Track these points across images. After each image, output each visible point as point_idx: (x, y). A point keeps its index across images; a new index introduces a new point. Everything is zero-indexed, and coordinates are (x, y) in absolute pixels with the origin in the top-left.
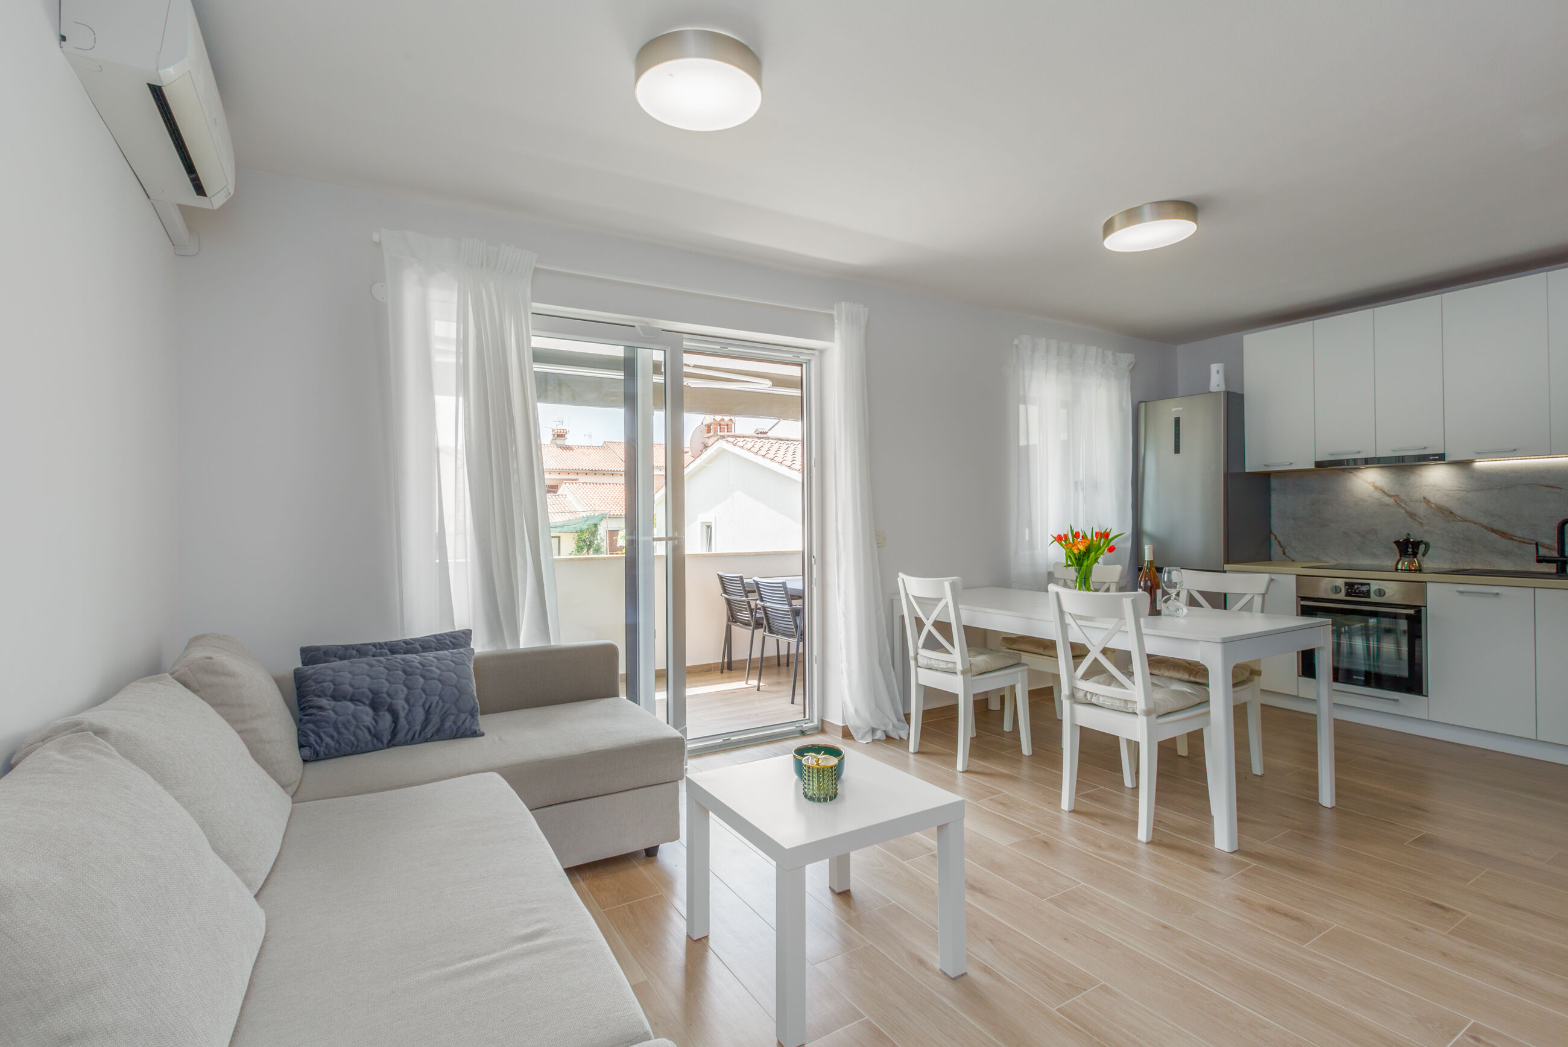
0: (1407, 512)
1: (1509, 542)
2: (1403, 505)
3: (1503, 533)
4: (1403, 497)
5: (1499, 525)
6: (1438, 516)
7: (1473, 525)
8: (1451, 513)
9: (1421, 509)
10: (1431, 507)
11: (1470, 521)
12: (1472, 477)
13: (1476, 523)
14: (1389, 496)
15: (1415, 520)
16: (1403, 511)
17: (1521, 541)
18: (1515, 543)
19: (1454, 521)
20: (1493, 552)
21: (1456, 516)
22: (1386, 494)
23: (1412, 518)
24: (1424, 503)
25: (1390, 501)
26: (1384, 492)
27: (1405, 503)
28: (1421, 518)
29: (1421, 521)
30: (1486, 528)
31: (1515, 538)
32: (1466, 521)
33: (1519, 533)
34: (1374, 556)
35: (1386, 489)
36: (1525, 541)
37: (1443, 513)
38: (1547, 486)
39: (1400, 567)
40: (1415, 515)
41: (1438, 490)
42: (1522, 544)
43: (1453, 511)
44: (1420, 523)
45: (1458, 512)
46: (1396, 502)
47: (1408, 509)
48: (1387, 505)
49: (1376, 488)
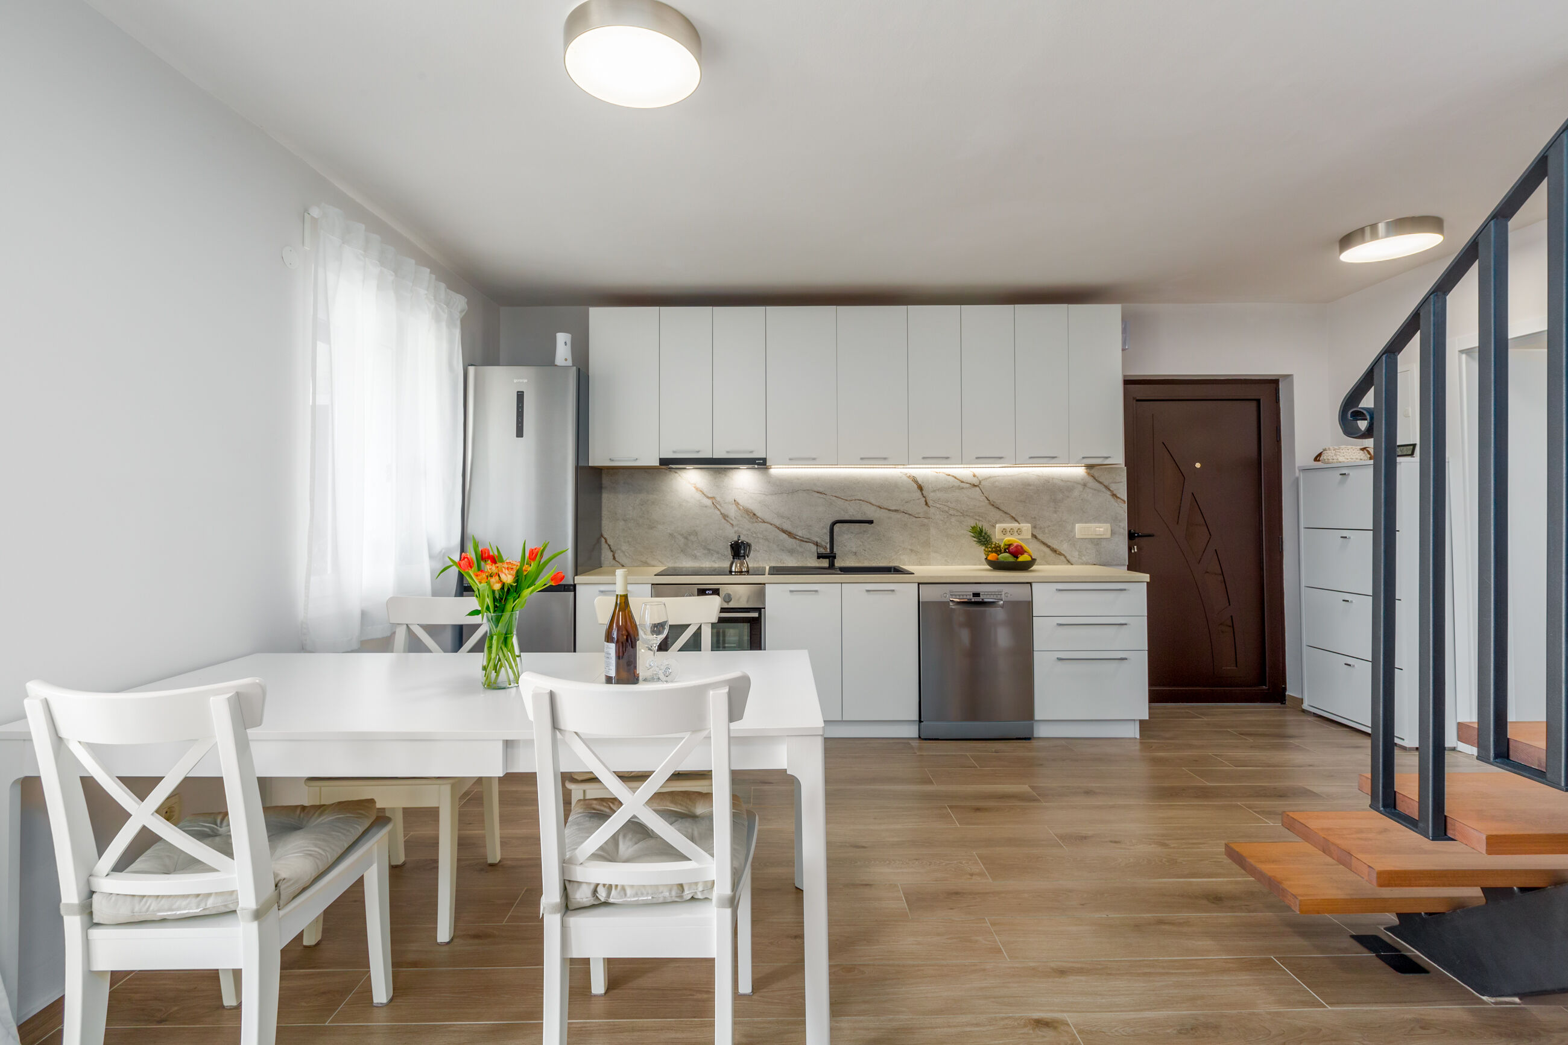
0: (721, 514)
1: (793, 541)
2: (718, 507)
3: (790, 533)
4: (718, 499)
5: (787, 526)
6: (745, 518)
7: (770, 526)
8: (754, 514)
9: (732, 511)
10: (740, 509)
11: (767, 523)
12: (769, 482)
13: (771, 525)
14: (708, 497)
15: (727, 520)
16: (718, 513)
17: (801, 540)
18: (797, 541)
19: (756, 522)
20: (783, 550)
21: (758, 517)
22: (705, 495)
23: (725, 519)
24: (734, 505)
25: (709, 502)
26: (703, 493)
27: (720, 505)
28: (732, 519)
29: (731, 522)
30: (778, 528)
31: (798, 537)
32: (764, 522)
33: (800, 533)
34: (695, 557)
35: (705, 490)
36: (804, 540)
37: (748, 515)
38: (818, 492)
39: (733, 569)
40: (728, 517)
41: (745, 493)
42: (802, 543)
43: (756, 513)
44: (731, 523)
45: (759, 514)
46: (713, 503)
47: (723, 511)
48: (706, 507)
49: (697, 489)
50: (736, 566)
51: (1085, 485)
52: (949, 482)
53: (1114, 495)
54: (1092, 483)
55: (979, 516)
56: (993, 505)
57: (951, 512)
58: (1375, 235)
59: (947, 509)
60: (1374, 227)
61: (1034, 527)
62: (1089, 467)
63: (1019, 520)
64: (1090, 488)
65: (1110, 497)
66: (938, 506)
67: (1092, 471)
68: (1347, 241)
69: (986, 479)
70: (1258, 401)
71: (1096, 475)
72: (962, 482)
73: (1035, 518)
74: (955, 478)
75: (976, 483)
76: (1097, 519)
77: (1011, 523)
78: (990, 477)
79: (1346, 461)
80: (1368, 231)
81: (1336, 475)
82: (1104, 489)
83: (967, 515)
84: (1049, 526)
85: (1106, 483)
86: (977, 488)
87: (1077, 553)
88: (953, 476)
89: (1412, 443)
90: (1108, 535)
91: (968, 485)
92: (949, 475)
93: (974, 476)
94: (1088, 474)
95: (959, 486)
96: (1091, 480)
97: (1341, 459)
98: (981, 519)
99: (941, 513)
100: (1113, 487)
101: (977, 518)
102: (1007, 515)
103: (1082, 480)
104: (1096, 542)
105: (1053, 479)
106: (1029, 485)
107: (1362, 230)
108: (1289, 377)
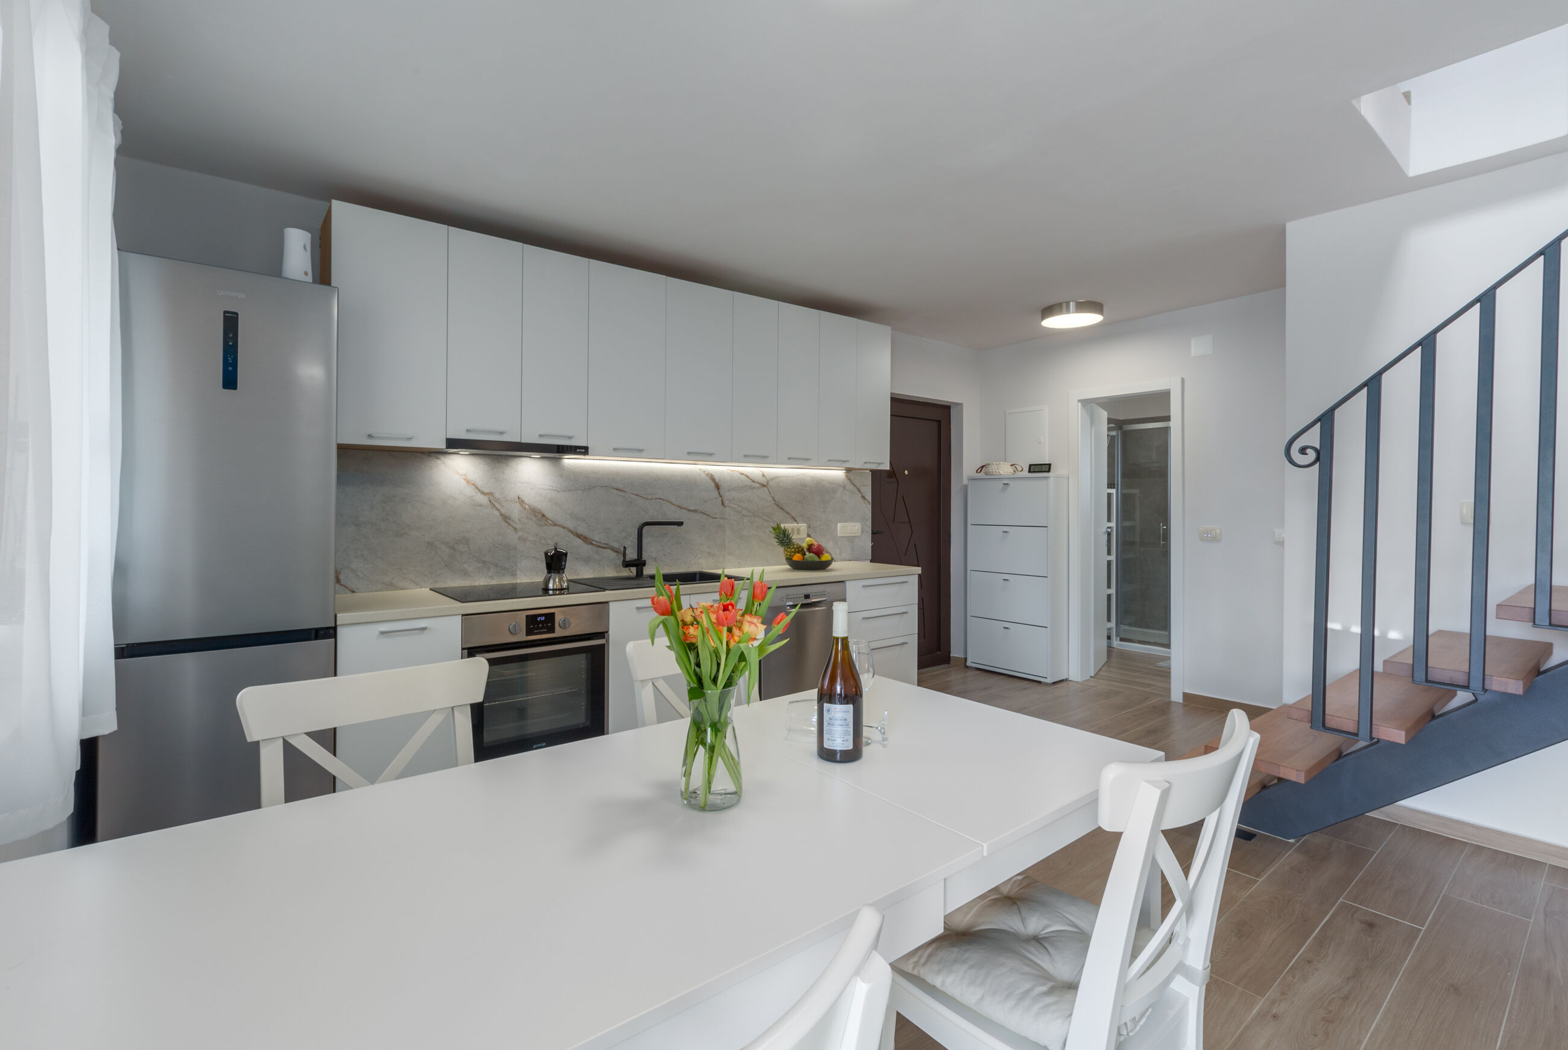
0: (501, 515)
1: (589, 547)
2: (497, 505)
3: (585, 538)
4: (497, 495)
5: (582, 530)
6: (532, 520)
7: (561, 529)
8: (543, 516)
9: (515, 512)
10: (525, 509)
11: (559, 525)
12: (562, 476)
13: (564, 528)
14: (483, 493)
15: (509, 524)
16: (497, 513)
17: (598, 546)
18: (594, 548)
19: (546, 525)
20: (577, 559)
21: (547, 519)
22: (479, 490)
23: (506, 522)
24: (518, 504)
25: (484, 500)
26: (477, 488)
27: (500, 504)
28: (516, 523)
29: (515, 526)
30: (572, 532)
31: (594, 543)
32: (555, 525)
33: (597, 538)
34: (465, 574)
35: (479, 484)
36: (602, 545)
37: (536, 516)
38: (617, 489)
39: (551, 586)
40: (509, 519)
41: (532, 489)
42: (599, 549)
43: (545, 514)
44: (513, 527)
45: (549, 515)
46: (490, 501)
47: (503, 511)
48: (480, 505)
49: (468, 482)
50: (554, 582)
51: (844, 487)
52: (742, 481)
53: (863, 497)
54: (850, 487)
55: (767, 516)
56: (778, 505)
57: (744, 512)
58: (1068, 311)
59: (740, 509)
60: (1068, 303)
61: (809, 527)
62: (848, 470)
63: (797, 520)
64: (847, 490)
65: (861, 498)
66: (733, 506)
67: (850, 475)
68: (1049, 311)
69: (773, 479)
70: (939, 422)
71: (852, 478)
72: (754, 481)
73: (809, 518)
74: (748, 477)
75: (765, 482)
76: (852, 519)
77: (792, 523)
78: (776, 478)
79: (1004, 474)
80: (1064, 305)
81: (1000, 484)
82: (857, 492)
83: (757, 516)
84: (819, 526)
85: (858, 486)
86: (766, 488)
87: (839, 551)
88: (746, 476)
89: (1047, 463)
90: (859, 534)
91: (758, 485)
92: (743, 474)
93: (763, 476)
94: (847, 477)
95: (751, 486)
96: (848, 483)
97: (1002, 472)
98: (768, 519)
99: (736, 513)
100: (863, 489)
101: (765, 518)
102: (789, 516)
103: (843, 482)
104: (851, 539)
105: (822, 480)
106: (806, 486)
107: (1060, 305)
108: (959, 405)
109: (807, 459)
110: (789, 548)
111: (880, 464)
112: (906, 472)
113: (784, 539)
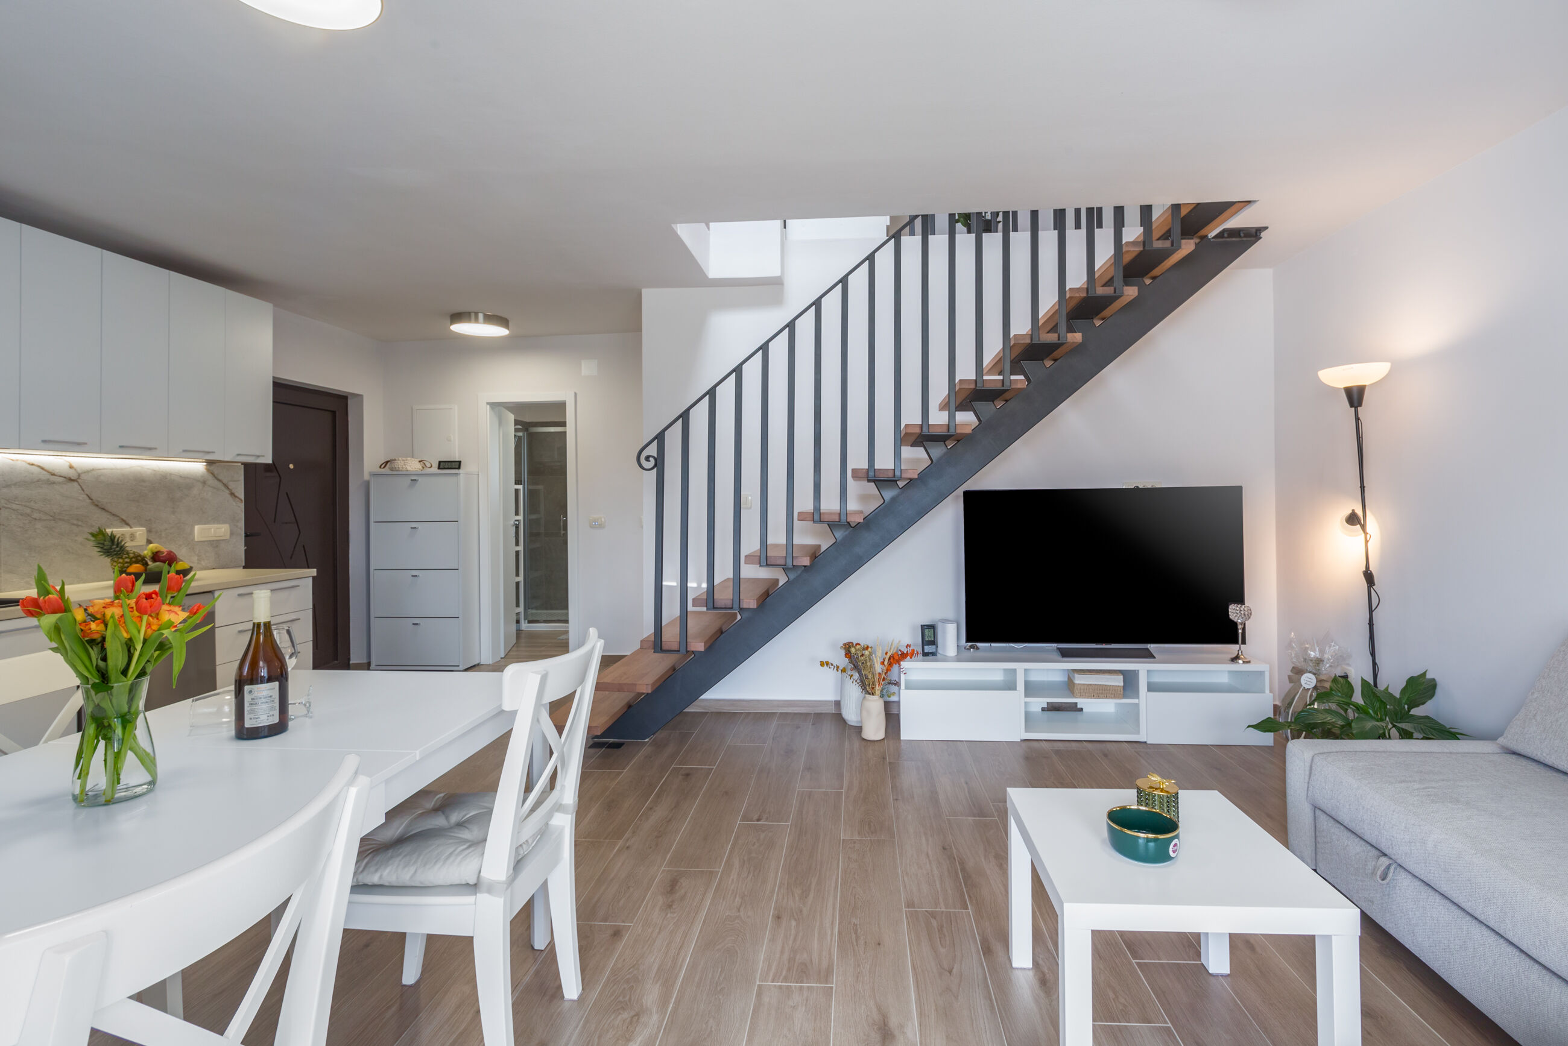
51: (204, 483)
52: (32, 474)
53: (232, 494)
54: (212, 481)
55: (78, 520)
56: (97, 506)
57: (36, 515)
58: (477, 320)
59: (28, 511)
60: (476, 314)
61: (149, 531)
62: (210, 463)
63: (130, 523)
64: (209, 486)
65: (229, 496)
66: (14, 506)
67: (212, 468)
68: (458, 317)
69: (88, 472)
70: (334, 413)
71: (216, 472)
72: (53, 475)
73: (150, 520)
74: (42, 468)
75: (73, 475)
76: (216, 520)
77: (121, 527)
78: (93, 470)
79: (411, 470)
80: (473, 315)
81: (407, 480)
82: (223, 488)
83: (60, 519)
84: (166, 529)
85: (225, 481)
86: (75, 484)
87: (196, 558)
88: (39, 466)
89: (457, 460)
90: (228, 537)
91: (61, 479)
92: (33, 465)
93: (71, 467)
94: (208, 470)
95: (48, 480)
96: (210, 477)
97: (409, 468)
98: (80, 523)
99: (20, 517)
100: (231, 485)
101: (75, 522)
102: (116, 518)
103: (202, 476)
104: (215, 544)
105: (171, 474)
106: (143, 481)
107: (469, 313)
108: (359, 397)
109: (150, 449)
110: (121, 558)
111: (258, 456)
112: (291, 466)
113: (111, 547)
